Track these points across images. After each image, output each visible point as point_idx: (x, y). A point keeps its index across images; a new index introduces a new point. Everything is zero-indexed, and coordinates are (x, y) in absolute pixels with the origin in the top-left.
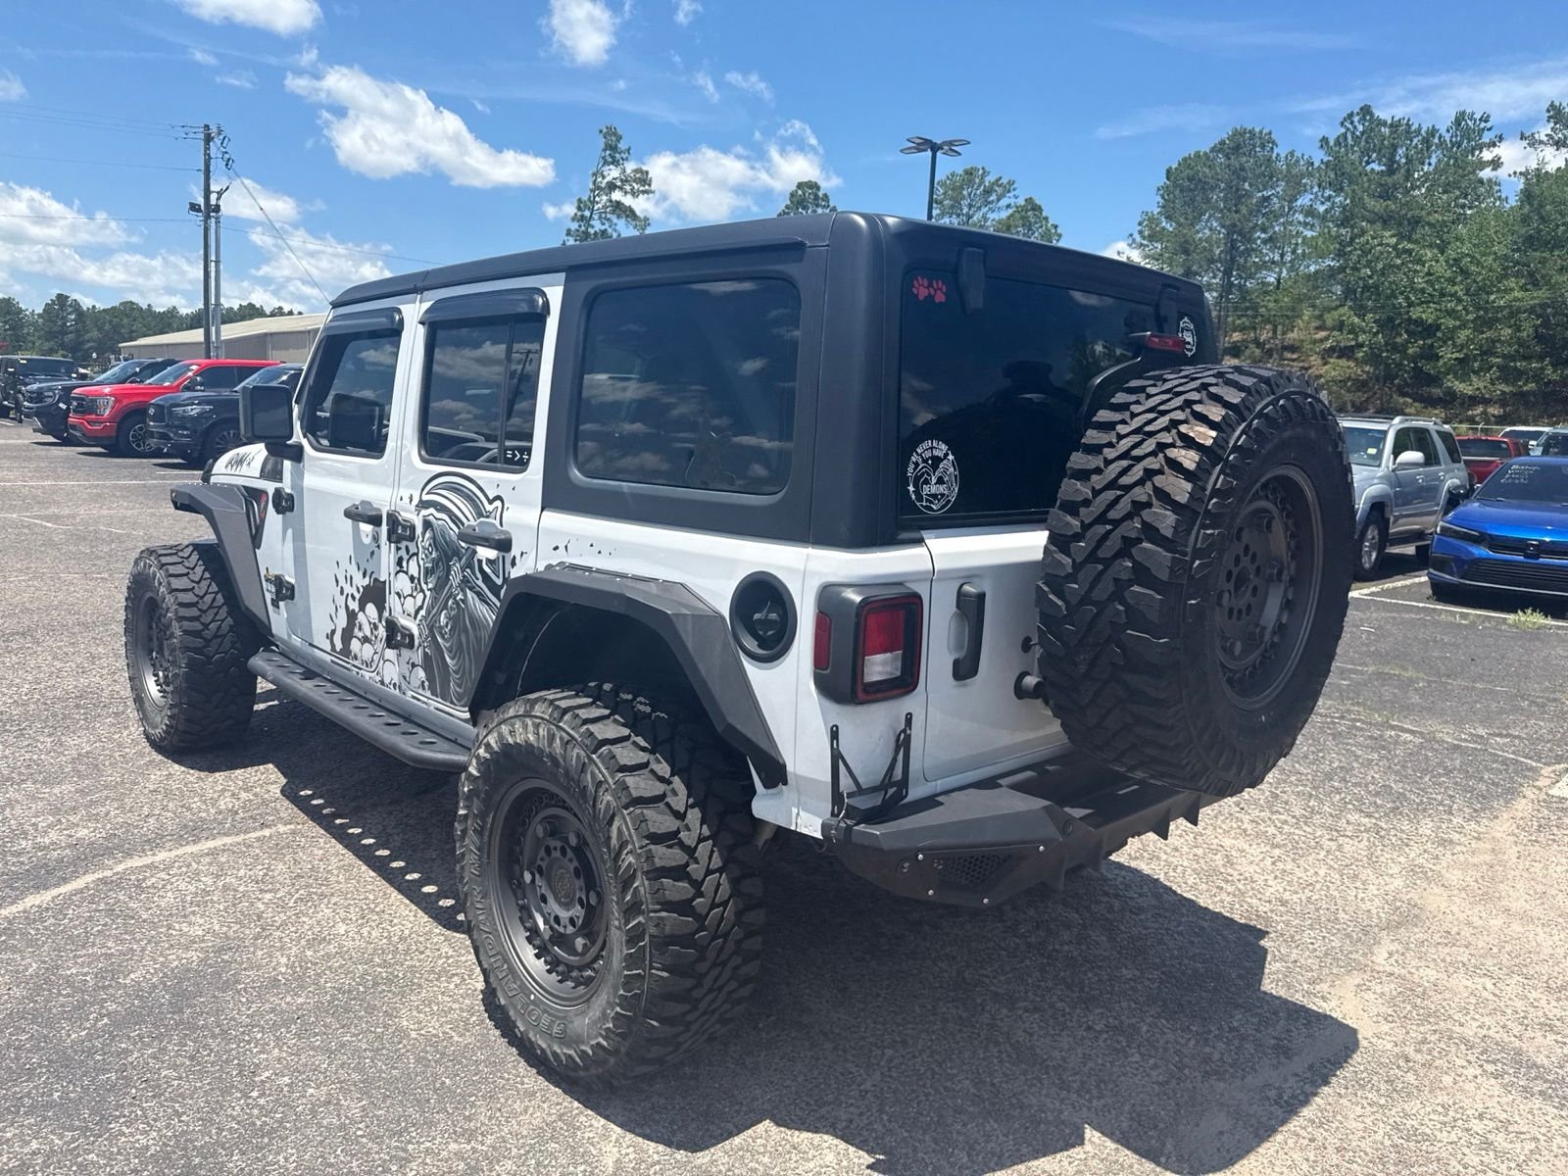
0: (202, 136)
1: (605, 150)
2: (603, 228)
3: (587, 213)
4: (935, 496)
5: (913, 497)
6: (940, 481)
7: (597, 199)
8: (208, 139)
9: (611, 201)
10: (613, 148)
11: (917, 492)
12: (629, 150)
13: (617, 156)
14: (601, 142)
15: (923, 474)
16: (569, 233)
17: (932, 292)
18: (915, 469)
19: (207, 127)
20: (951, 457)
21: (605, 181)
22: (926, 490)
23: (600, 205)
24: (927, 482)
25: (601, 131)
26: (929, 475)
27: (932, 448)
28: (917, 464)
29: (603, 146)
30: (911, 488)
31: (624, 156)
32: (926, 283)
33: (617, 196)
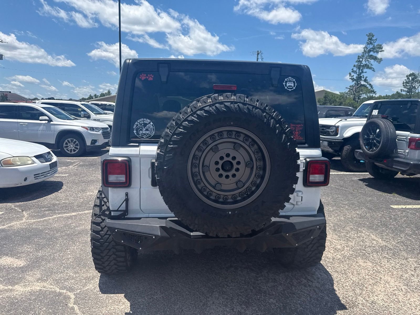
0: (257, 54)
1: (368, 40)
2: (366, 63)
3: (361, 60)
4: (145, 134)
5: (136, 134)
6: (147, 130)
7: (365, 55)
8: (258, 54)
9: (369, 55)
10: (371, 39)
11: (137, 133)
12: (376, 40)
13: (372, 41)
14: (367, 38)
15: (140, 128)
16: (354, 66)
17: (147, 77)
18: (136, 127)
19: (258, 51)
20: (152, 123)
21: (368, 49)
22: (141, 132)
23: (365, 57)
24: (141, 130)
25: (367, 35)
26: (142, 128)
27: (144, 121)
28: (137, 125)
29: (368, 39)
30: (135, 131)
31: (374, 41)
32: (145, 75)
33: (371, 53)
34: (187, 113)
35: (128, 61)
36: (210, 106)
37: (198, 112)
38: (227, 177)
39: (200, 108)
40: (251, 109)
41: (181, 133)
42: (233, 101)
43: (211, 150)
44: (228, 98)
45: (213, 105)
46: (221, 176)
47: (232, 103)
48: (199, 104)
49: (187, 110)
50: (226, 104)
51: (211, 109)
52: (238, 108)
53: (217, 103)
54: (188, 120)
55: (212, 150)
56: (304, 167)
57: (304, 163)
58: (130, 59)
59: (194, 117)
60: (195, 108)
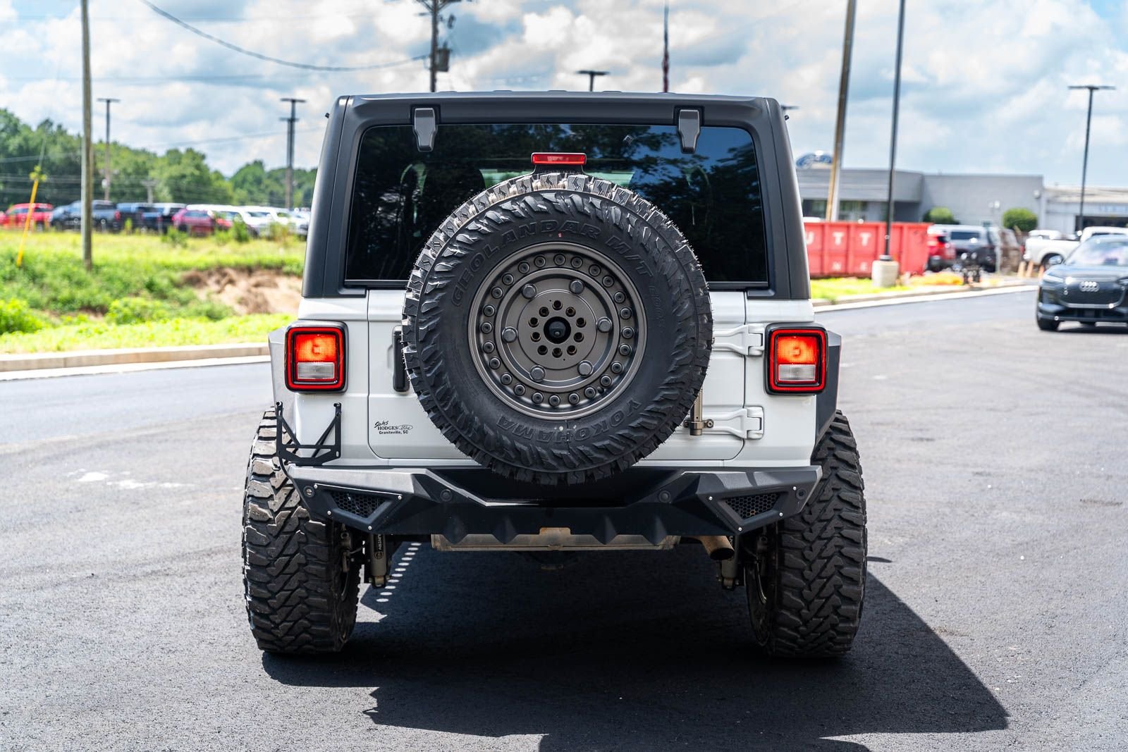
34: (466, 216)
35: (343, 102)
36: (514, 200)
37: (490, 214)
38: (557, 353)
39: (492, 204)
40: (598, 206)
41: (453, 257)
42: (560, 189)
43: (521, 295)
44: (551, 184)
45: (520, 198)
46: (542, 350)
47: (558, 193)
48: (492, 197)
49: (467, 209)
50: (546, 196)
51: (516, 207)
52: (571, 204)
53: (527, 194)
54: (467, 229)
55: (523, 295)
56: (762, 345)
57: (762, 334)
58: (348, 98)
59: (482, 223)
60: (483, 204)
